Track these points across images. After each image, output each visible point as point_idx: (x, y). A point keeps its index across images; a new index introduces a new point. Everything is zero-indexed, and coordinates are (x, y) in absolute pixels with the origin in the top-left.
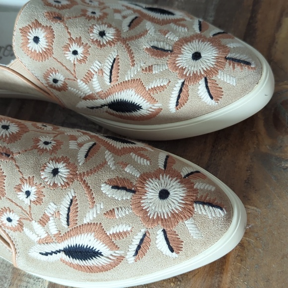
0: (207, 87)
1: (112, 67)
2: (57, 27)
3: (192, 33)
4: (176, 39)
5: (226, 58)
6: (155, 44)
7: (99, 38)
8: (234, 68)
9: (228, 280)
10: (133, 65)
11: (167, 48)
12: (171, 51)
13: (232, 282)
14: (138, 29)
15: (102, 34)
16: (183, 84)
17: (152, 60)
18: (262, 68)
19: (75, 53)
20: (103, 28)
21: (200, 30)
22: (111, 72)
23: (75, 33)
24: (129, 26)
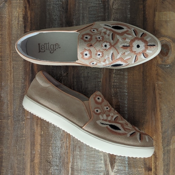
0: (144, 55)
1: (112, 56)
2: (92, 49)
3: (133, 37)
4: (129, 41)
5: (148, 45)
6: (123, 44)
7: (105, 48)
8: (151, 48)
9: (158, 105)
10: (119, 54)
11: (128, 45)
12: (129, 46)
13: (159, 105)
14: (115, 40)
15: (106, 46)
16: (136, 56)
17: (124, 51)
18: (158, 44)
19: (99, 55)
20: (105, 44)
21: (136, 35)
22: (112, 57)
23: (98, 49)
24: (112, 40)
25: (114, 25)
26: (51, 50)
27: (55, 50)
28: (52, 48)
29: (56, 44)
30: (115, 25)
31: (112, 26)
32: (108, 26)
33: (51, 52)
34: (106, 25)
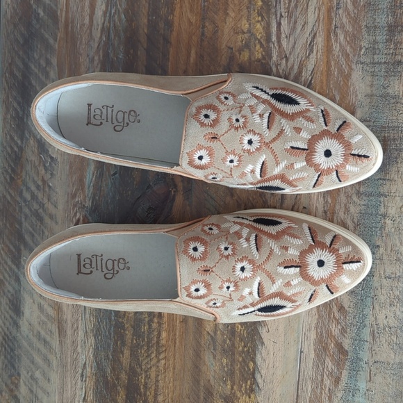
0: (338, 176)
1: (262, 167)
2: (216, 145)
3: (320, 130)
4: (309, 137)
5: (351, 155)
6: (293, 144)
7: (249, 147)
10: (278, 164)
11: (303, 146)
12: (307, 150)
14: (275, 129)
15: (250, 142)
16: (319, 175)
17: (293, 159)
19: (232, 161)
21: (326, 124)
22: (261, 171)
23: (230, 147)
24: (268, 128)
25: (276, 89)
26: (116, 123)
27: (126, 125)
28: (120, 120)
29: (130, 112)
30: (279, 92)
31: (271, 93)
32: (262, 90)
33: (117, 128)
34: (257, 88)
